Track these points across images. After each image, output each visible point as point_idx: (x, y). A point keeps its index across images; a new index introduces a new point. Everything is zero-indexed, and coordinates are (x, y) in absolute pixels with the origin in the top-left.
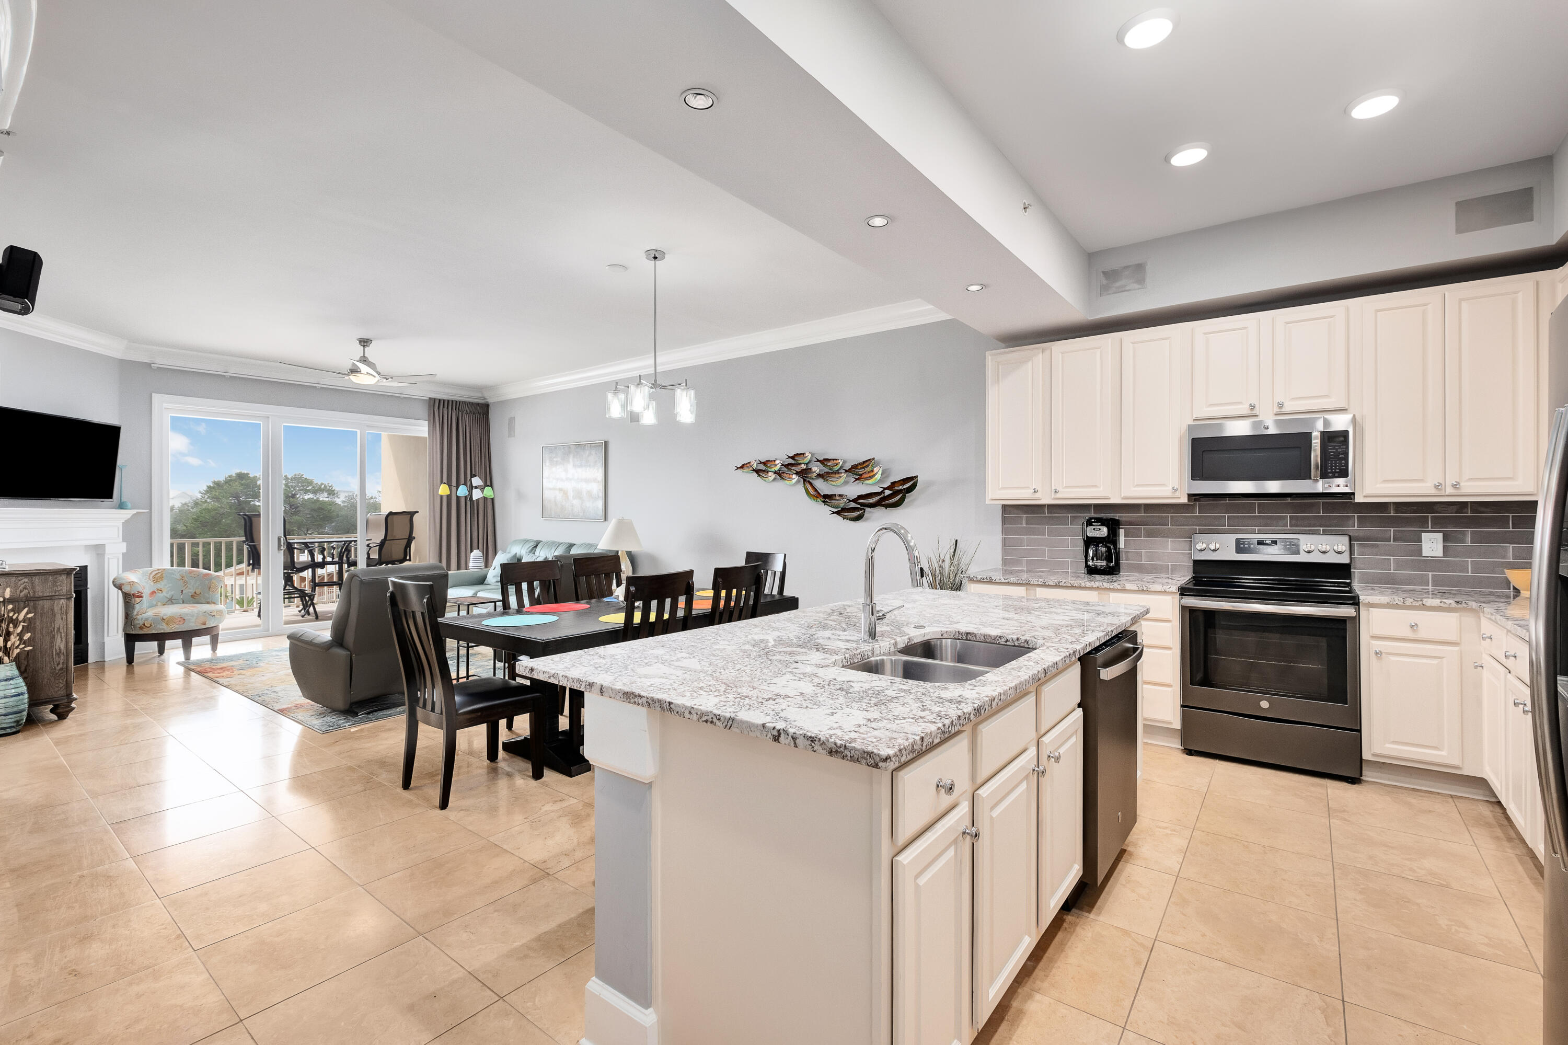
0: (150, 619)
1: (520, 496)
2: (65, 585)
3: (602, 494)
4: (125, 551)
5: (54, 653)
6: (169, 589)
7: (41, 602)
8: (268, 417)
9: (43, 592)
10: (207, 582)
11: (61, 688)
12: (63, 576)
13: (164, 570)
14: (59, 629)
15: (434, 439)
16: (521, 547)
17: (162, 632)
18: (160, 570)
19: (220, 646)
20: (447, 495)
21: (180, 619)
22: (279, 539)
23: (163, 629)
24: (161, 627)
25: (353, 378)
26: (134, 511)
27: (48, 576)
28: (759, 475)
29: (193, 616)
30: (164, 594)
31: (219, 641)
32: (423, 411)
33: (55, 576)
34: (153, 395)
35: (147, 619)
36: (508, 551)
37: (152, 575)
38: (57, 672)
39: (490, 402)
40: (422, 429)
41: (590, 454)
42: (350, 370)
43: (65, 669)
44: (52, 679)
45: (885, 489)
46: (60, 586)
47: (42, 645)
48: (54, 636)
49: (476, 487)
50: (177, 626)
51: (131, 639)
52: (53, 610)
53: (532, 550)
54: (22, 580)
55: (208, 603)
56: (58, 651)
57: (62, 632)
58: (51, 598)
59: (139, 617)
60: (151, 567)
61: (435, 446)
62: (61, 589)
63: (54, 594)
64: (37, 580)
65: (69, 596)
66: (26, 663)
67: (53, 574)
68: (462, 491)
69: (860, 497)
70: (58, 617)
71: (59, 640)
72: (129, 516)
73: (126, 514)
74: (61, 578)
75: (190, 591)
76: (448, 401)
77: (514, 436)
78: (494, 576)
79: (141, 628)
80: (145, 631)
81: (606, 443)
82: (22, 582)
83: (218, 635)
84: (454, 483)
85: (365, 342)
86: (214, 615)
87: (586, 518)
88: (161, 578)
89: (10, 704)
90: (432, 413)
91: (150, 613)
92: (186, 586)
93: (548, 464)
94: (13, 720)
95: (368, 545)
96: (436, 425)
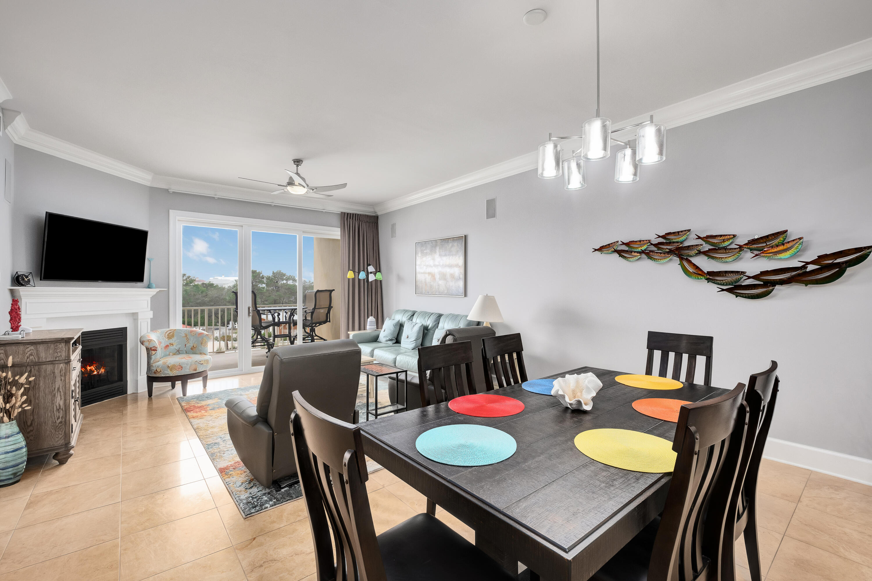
0: (160, 367)
1: (400, 278)
2: (64, 352)
3: (462, 276)
4: (152, 317)
5: (55, 409)
6: (178, 343)
7: (44, 366)
8: (242, 226)
9: (46, 358)
10: (200, 339)
11: (60, 439)
12: (62, 343)
13: (175, 330)
14: (59, 389)
15: (344, 239)
16: (402, 315)
17: (168, 375)
18: (173, 330)
19: (209, 383)
20: (352, 279)
21: (179, 367)
22: (249, 308)
23: (168, 374)
24: (167, 372)
25: (289, 188)
26: (158, 290)
27: (50, 345)
28: (621, 256)
29: (187, 364)
30: (174, 347)
31: (208, 379)
32: (337, 221)
33: (56, 344)
34: (170, 210)
35: (158, 367)
36: (393, 318)
37: (167, 334)
38: (57, 425)
39: (379, 214)
40: (336, 233)
41: (453, 246)
42: (287, 183)
43: (64, 423)
44: (53, 431)
45: (808, 263)
46: (60, 352)
47: (45, 402)
48: (55, 395)
49: (371, 273)
50: (178, 372)
51: (151, 380)
52: (54, 373)
53: (410, 318)
54: (28, 347)
55: (201, 354)
56: (58, 408)
57: (61, 391)
58: (52, 362)
59: (154, 365)
60: (169, 328)
61: (344, 245)
62: (61, 356)
63: (55, 359)
64: (41, 348)
65: (66, 361)
66: (32, 418)
67: (55, 342)
68: (362, 275)
69: (763, 273)
70: (58, 379)
71: (59, 398)
72: (155, 293)
73: (153, 292)
74: (61, 346)
75: (190, 345)
76: (353, 214)
77: (395, 237)
78: (384, 337)
79: (155, 373)
80: (158, 375)
81: (466, 237)
82: (28, 349)
83: (207, 376)
84: (357, 270)
85: (298, 162)
86: (202, 364)
87: (449, 294)
88: (173, 336)
89: (7, 459)
90: (343, 222)
91: (160, 363)
92: (188, 341)
93: (420, 255)
94: (10, 473)
95: (305, 312)
96: (345, 231)
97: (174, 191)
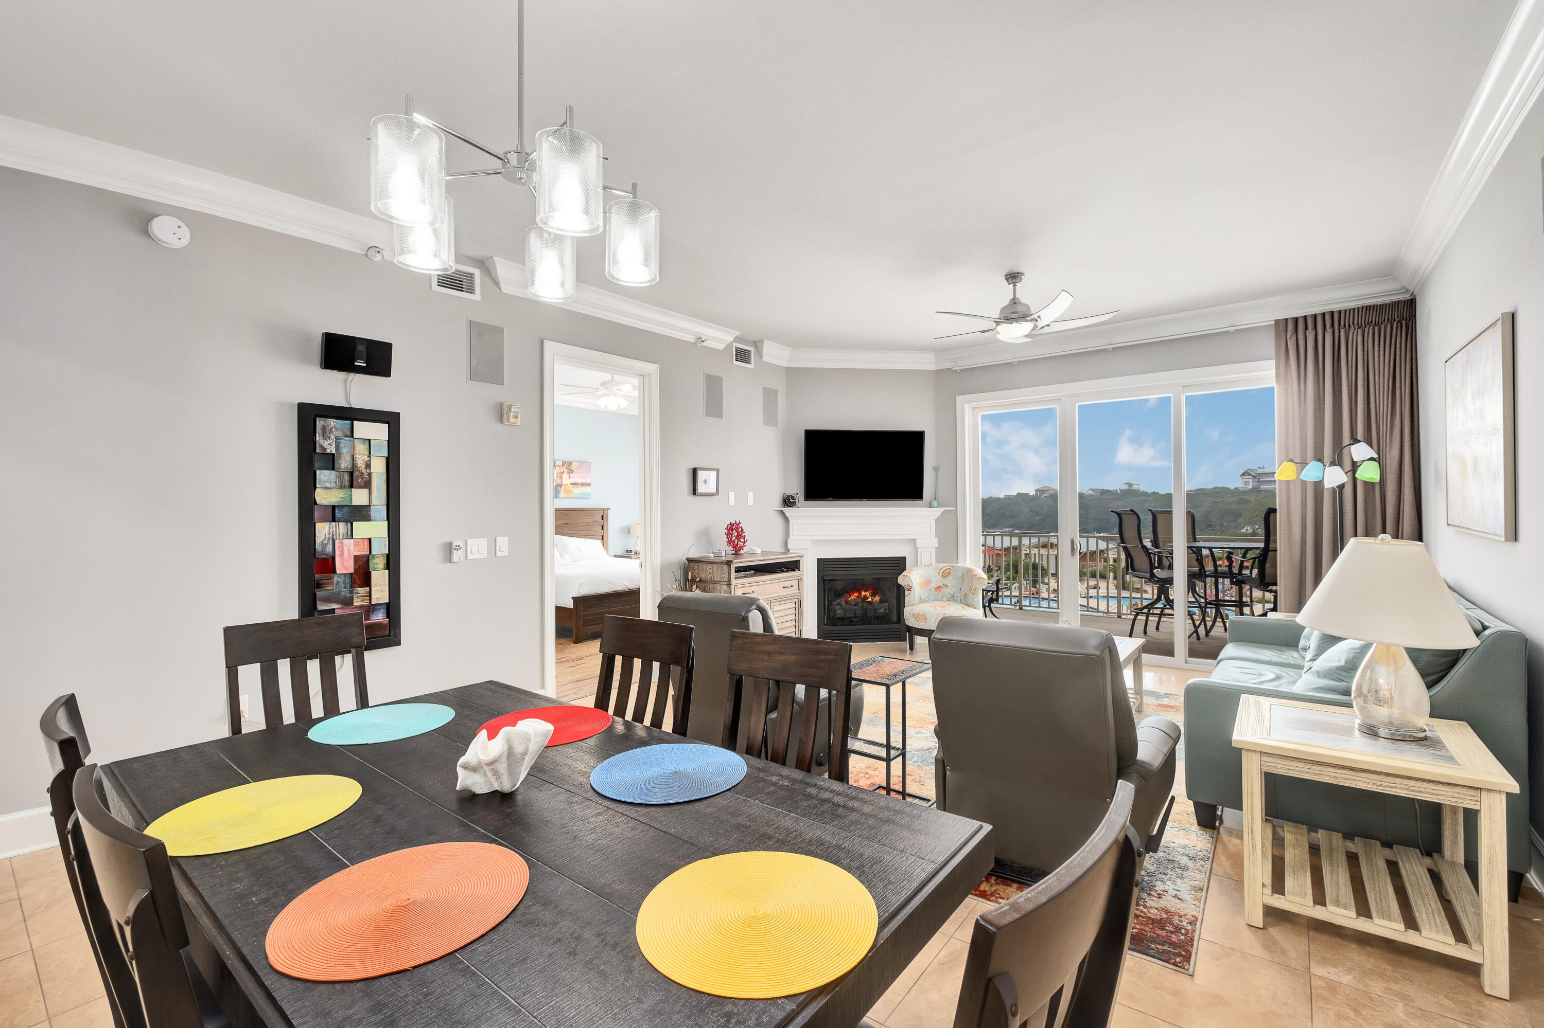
4: (937, 546)
6: (953, 585)
10: (971, 584)
13: (954, 566)
18: (951, 566)
20: (1294, 480)
26: (943, 509)
32: (1268, 343)
34: (957, 397)
39: (1414, 294)
40: (1264, 374)
55: (969, 605)
59: (906, 609)
72: (939, 514)
73: (937, 512)
77: (1431, 349)
80: (906, 623)
85: (1013, 277)
90: (1291, 342)
93: (1450, 399)
97: (961, 368)
